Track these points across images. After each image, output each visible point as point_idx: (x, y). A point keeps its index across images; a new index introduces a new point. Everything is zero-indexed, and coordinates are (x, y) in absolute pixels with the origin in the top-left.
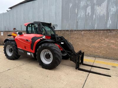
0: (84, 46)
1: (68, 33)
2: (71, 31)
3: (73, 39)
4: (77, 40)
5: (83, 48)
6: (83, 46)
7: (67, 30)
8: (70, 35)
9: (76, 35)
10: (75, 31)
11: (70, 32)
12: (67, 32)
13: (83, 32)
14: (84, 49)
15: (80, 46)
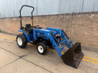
0: (93, 37)
1: (68, 17)
2: (72, 14)
3: (75, 26)
4: (82, 27)
5: (91, 40)
6: (91, 37)
7: (67, 14)
8: (71, 20)
9: (81, 20)
10: (79, 14)
11: (71, 16)
12: (66, 16)
13: (93, 15)
14: (92, 42)
15: (86, 36)
